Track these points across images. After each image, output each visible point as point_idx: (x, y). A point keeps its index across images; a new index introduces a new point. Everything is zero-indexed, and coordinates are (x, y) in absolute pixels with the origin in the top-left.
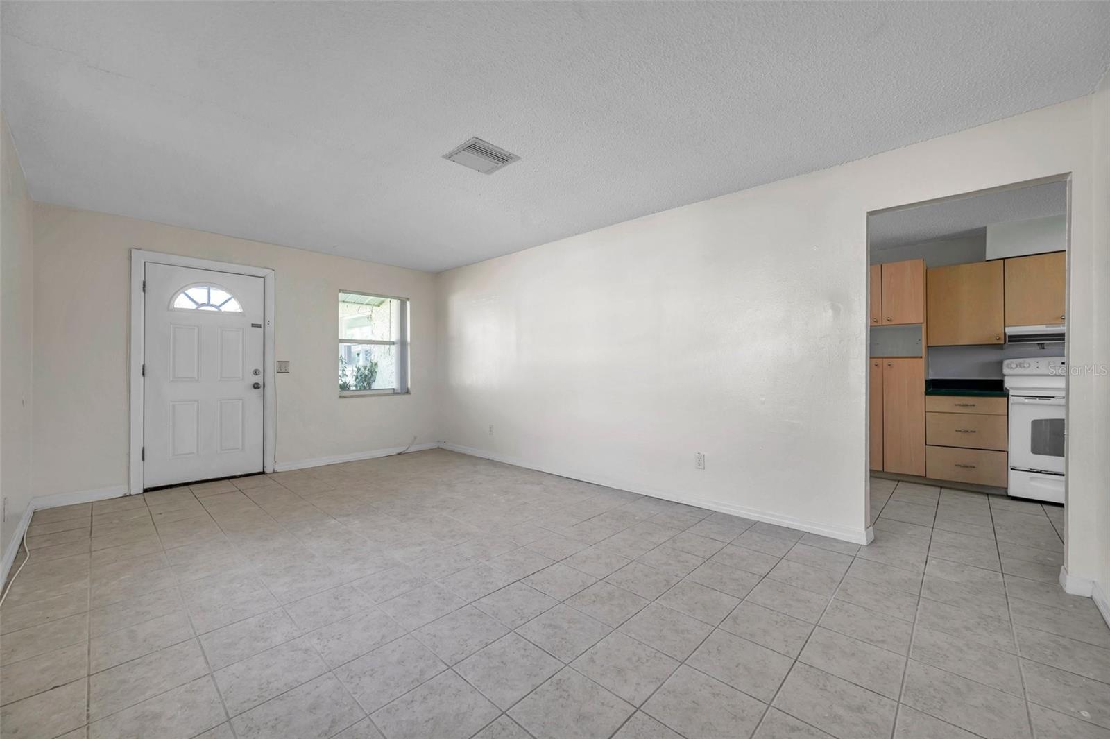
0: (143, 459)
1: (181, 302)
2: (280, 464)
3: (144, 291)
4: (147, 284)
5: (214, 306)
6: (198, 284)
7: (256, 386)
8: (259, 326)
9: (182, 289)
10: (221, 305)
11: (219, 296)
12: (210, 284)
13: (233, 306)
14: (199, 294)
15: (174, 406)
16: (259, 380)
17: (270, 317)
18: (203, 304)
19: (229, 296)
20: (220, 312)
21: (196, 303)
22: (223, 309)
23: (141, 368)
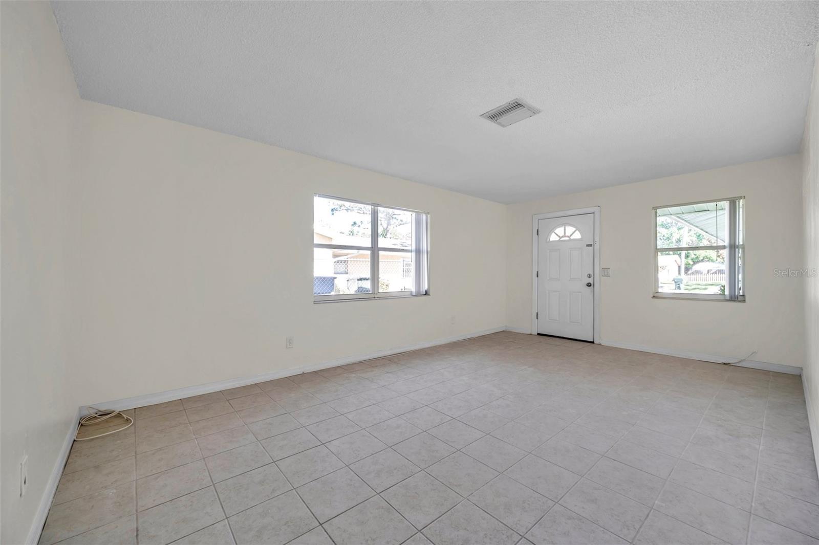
0: (537, 318)
1: (553, 237)
2: (604, 339)
3: (538, 234)
4: (539, 231)
5: (568, 236)
6: (559, 226)
7: (589, 285)
8: (591, 245)
9: (552, 230)
10: (571, 236)
11: (570, 230)
12: (565, 224)
13: (577, 235)
14: (560, 231)
15: (549, 293)
16: (590, 280)
17: (597, 239)
18: (563, 237)
19: (574, 229)
20: (570, 240)
21: (559, 236)
22: (572, 238)
23: (536, 273)
